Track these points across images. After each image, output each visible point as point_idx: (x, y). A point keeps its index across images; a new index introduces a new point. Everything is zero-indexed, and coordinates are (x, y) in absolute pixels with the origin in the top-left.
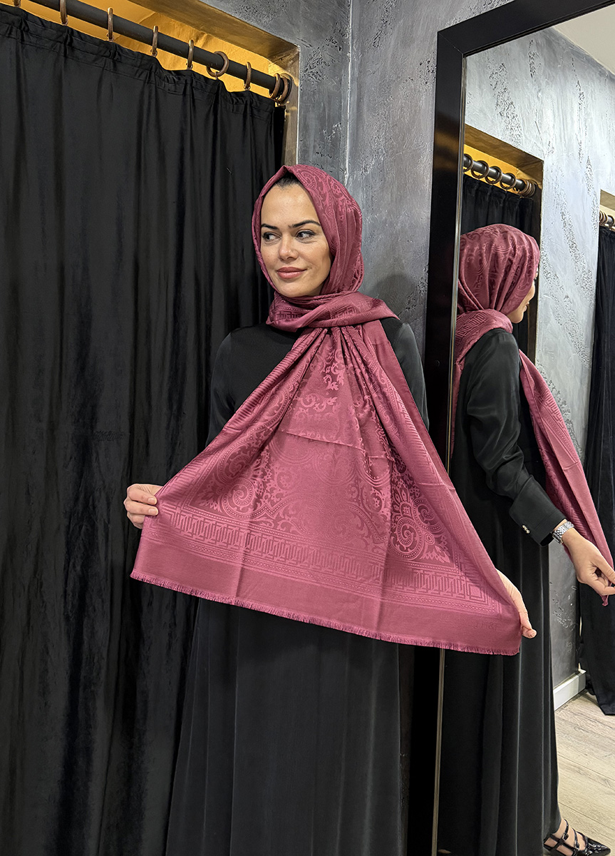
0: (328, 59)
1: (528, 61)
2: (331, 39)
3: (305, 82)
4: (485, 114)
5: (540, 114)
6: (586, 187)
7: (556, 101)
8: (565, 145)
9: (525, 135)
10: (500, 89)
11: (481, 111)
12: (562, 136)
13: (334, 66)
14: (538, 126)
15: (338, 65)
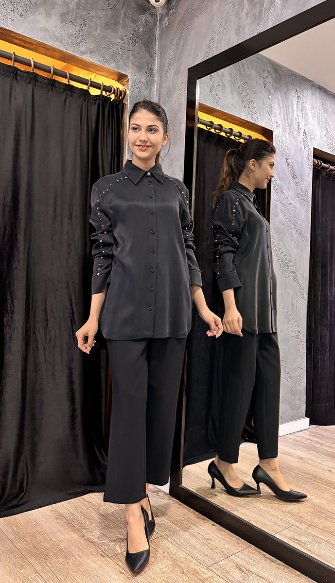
0: (144, 81)
1: (262, 80)
2: (146, 72)
3: (132, 92)
4: (235, 107)
5: (271, 107)
6: (303, 146)
7: (281, 100)
8: (288, 123)
9: (260, 117)
10: (244, 94)
11: (233, 105)
12: (286, 118)
13: (148, 84)
14: (270, 113)
15: (149, 84)
